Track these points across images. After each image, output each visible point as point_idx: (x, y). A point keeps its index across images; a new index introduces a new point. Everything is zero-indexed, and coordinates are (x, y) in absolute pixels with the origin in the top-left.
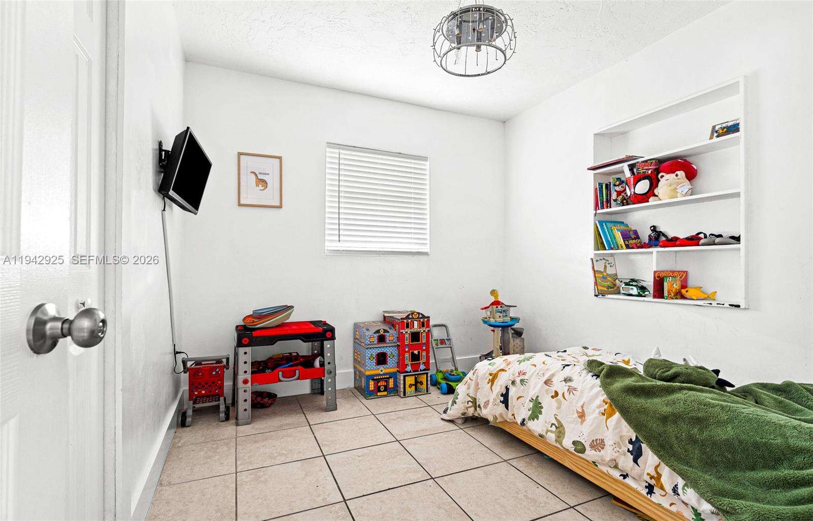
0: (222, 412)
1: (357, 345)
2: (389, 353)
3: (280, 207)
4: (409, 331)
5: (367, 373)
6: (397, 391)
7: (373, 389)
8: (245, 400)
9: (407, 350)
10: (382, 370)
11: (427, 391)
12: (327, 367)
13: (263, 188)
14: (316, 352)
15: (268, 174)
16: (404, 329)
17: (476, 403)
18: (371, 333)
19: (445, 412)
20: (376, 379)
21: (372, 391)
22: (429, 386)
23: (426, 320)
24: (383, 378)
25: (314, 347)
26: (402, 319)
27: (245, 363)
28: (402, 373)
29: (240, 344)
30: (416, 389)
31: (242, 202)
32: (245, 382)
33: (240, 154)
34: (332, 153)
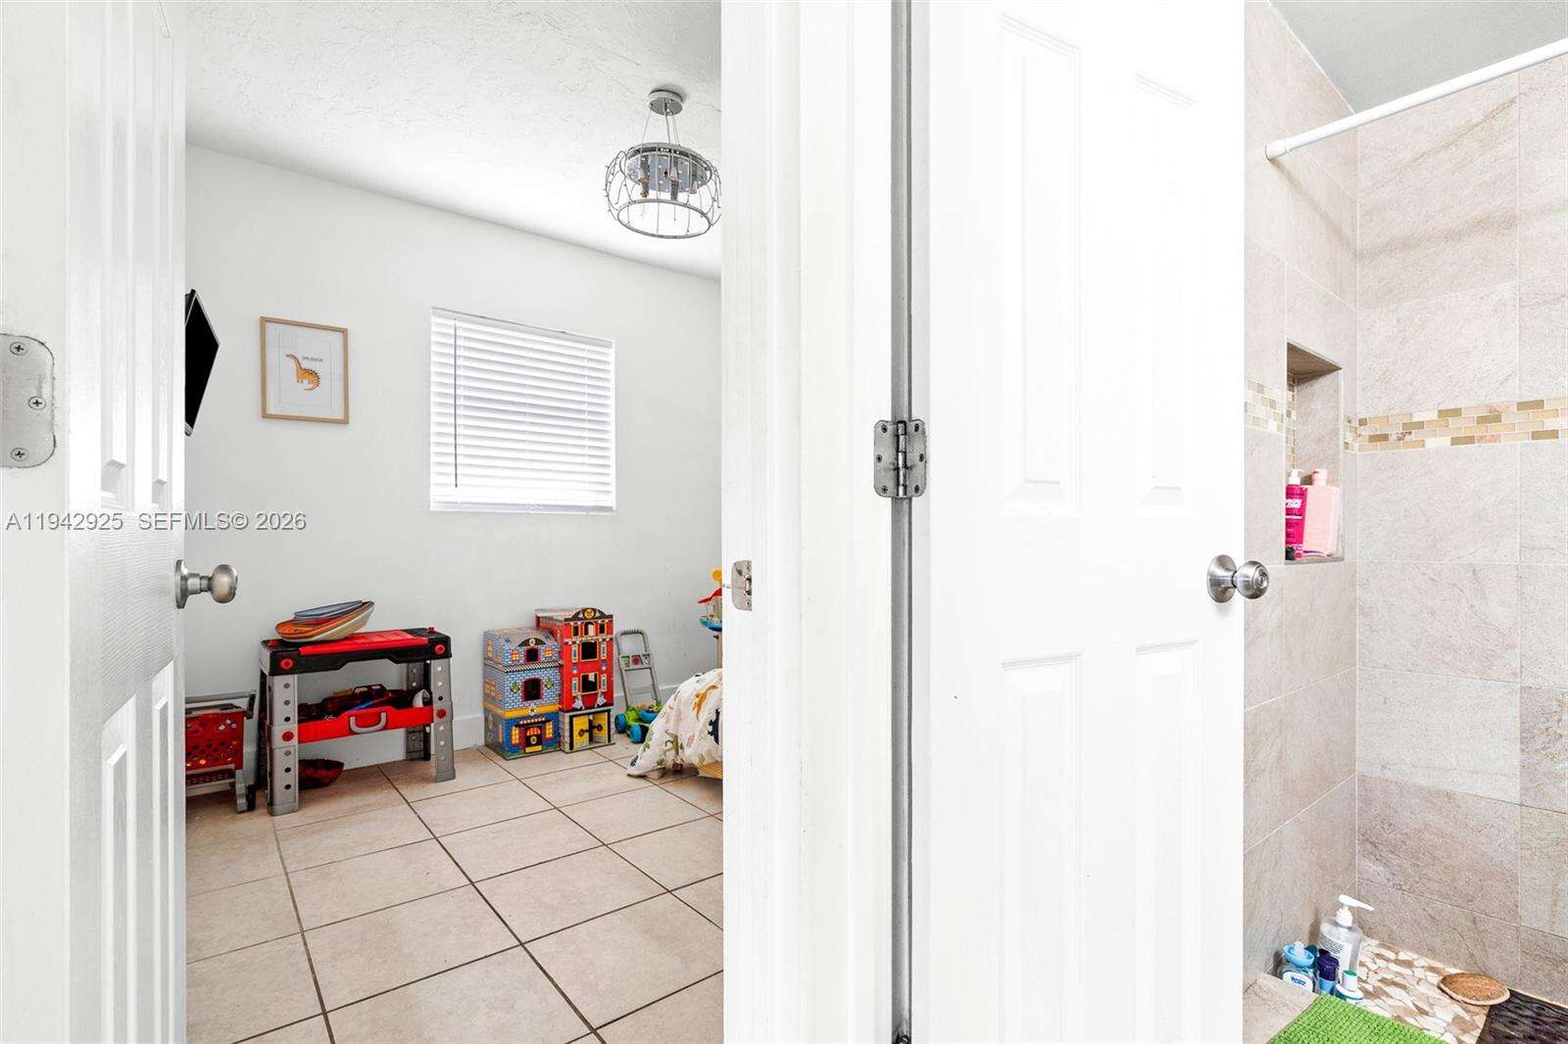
0: (241, 796)
1: (488, 669)
2: (544, 681)
3: (345, 421)
4: (578, 640)
5: (509, 715)
6: (559, 743)
7: (517, 741)
8: (288, 770)
9: (575, 672)
10: (534, 708)
11: (609, 741)
12: (437, 705)
13: (311, 386)
14: (414, 684)
15: (321, 360)
16: (570, 637)
17: (677, 744)
18: (513, 646)
19: (633, 764)
20: (523, 725)
21: (515, 745)
22: (613, 731)
23: (607, 621)
24: (535, 723)
25: (411, 675)
26: (566, 620)
27: (287, 703)
28: (567, 712)
29: (276, 670)
30: (591, 739)
31: (271, 411)
32: (288, 736)
33: (264, 321)
34: (439, 326)
